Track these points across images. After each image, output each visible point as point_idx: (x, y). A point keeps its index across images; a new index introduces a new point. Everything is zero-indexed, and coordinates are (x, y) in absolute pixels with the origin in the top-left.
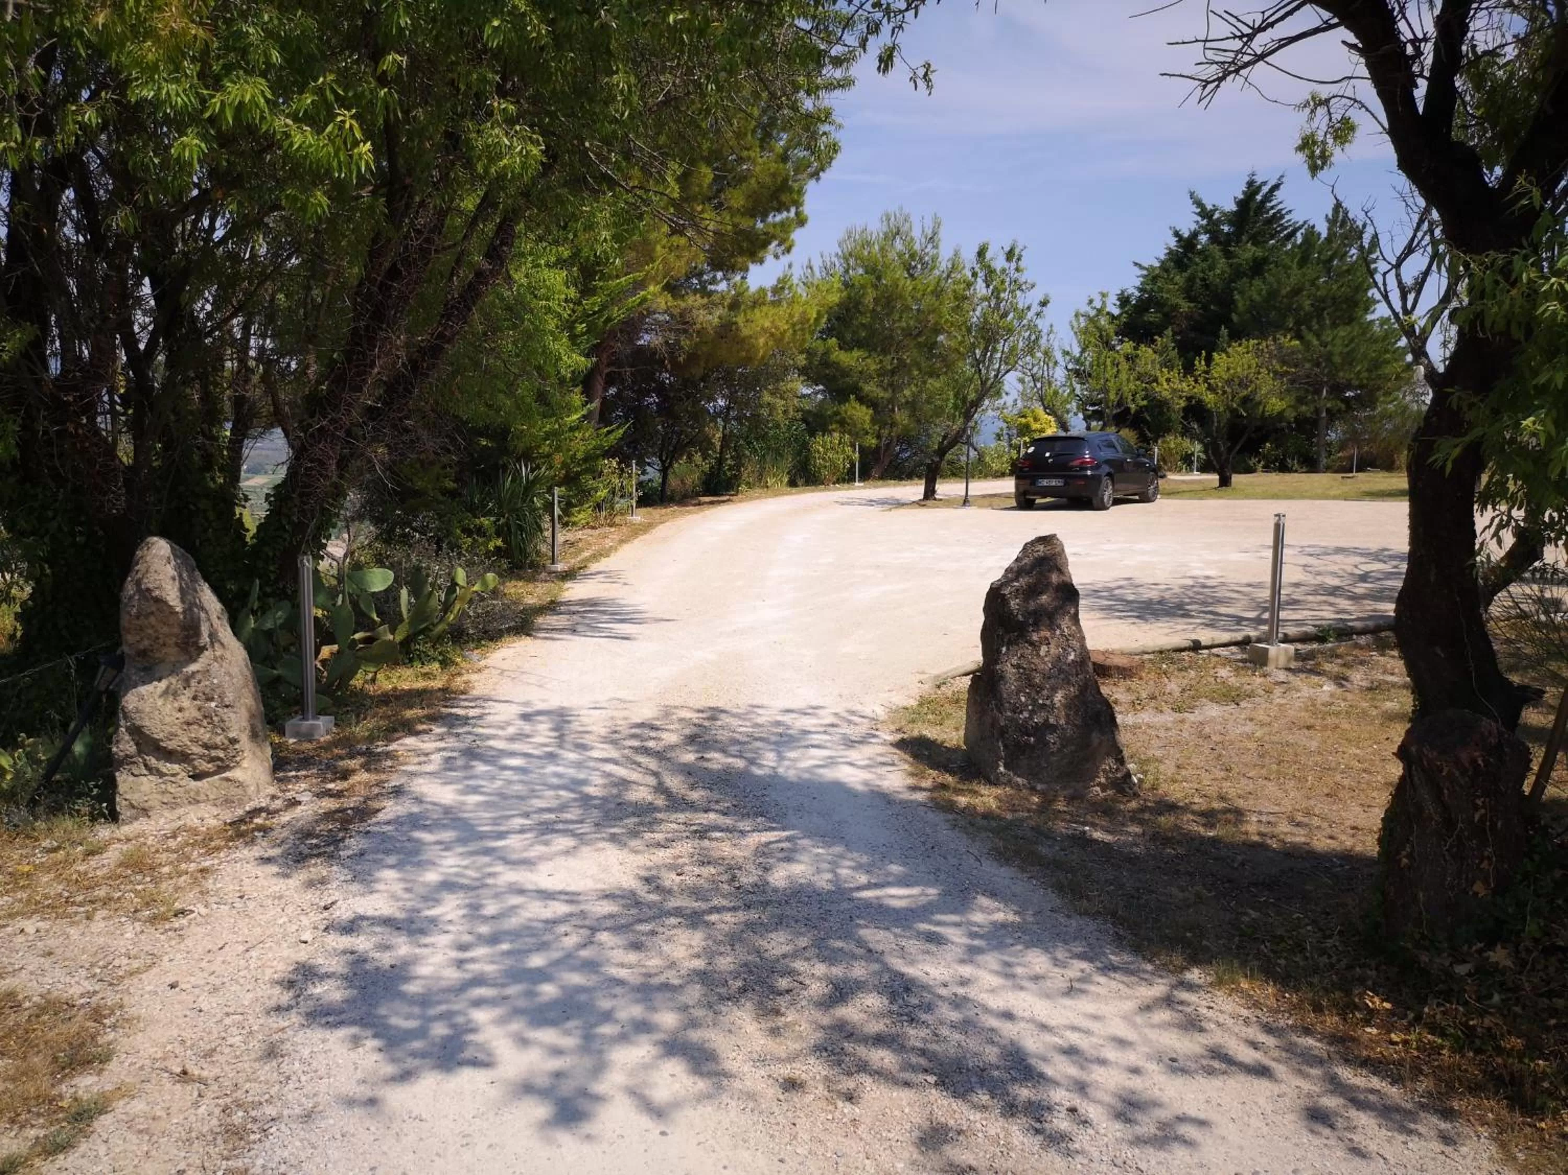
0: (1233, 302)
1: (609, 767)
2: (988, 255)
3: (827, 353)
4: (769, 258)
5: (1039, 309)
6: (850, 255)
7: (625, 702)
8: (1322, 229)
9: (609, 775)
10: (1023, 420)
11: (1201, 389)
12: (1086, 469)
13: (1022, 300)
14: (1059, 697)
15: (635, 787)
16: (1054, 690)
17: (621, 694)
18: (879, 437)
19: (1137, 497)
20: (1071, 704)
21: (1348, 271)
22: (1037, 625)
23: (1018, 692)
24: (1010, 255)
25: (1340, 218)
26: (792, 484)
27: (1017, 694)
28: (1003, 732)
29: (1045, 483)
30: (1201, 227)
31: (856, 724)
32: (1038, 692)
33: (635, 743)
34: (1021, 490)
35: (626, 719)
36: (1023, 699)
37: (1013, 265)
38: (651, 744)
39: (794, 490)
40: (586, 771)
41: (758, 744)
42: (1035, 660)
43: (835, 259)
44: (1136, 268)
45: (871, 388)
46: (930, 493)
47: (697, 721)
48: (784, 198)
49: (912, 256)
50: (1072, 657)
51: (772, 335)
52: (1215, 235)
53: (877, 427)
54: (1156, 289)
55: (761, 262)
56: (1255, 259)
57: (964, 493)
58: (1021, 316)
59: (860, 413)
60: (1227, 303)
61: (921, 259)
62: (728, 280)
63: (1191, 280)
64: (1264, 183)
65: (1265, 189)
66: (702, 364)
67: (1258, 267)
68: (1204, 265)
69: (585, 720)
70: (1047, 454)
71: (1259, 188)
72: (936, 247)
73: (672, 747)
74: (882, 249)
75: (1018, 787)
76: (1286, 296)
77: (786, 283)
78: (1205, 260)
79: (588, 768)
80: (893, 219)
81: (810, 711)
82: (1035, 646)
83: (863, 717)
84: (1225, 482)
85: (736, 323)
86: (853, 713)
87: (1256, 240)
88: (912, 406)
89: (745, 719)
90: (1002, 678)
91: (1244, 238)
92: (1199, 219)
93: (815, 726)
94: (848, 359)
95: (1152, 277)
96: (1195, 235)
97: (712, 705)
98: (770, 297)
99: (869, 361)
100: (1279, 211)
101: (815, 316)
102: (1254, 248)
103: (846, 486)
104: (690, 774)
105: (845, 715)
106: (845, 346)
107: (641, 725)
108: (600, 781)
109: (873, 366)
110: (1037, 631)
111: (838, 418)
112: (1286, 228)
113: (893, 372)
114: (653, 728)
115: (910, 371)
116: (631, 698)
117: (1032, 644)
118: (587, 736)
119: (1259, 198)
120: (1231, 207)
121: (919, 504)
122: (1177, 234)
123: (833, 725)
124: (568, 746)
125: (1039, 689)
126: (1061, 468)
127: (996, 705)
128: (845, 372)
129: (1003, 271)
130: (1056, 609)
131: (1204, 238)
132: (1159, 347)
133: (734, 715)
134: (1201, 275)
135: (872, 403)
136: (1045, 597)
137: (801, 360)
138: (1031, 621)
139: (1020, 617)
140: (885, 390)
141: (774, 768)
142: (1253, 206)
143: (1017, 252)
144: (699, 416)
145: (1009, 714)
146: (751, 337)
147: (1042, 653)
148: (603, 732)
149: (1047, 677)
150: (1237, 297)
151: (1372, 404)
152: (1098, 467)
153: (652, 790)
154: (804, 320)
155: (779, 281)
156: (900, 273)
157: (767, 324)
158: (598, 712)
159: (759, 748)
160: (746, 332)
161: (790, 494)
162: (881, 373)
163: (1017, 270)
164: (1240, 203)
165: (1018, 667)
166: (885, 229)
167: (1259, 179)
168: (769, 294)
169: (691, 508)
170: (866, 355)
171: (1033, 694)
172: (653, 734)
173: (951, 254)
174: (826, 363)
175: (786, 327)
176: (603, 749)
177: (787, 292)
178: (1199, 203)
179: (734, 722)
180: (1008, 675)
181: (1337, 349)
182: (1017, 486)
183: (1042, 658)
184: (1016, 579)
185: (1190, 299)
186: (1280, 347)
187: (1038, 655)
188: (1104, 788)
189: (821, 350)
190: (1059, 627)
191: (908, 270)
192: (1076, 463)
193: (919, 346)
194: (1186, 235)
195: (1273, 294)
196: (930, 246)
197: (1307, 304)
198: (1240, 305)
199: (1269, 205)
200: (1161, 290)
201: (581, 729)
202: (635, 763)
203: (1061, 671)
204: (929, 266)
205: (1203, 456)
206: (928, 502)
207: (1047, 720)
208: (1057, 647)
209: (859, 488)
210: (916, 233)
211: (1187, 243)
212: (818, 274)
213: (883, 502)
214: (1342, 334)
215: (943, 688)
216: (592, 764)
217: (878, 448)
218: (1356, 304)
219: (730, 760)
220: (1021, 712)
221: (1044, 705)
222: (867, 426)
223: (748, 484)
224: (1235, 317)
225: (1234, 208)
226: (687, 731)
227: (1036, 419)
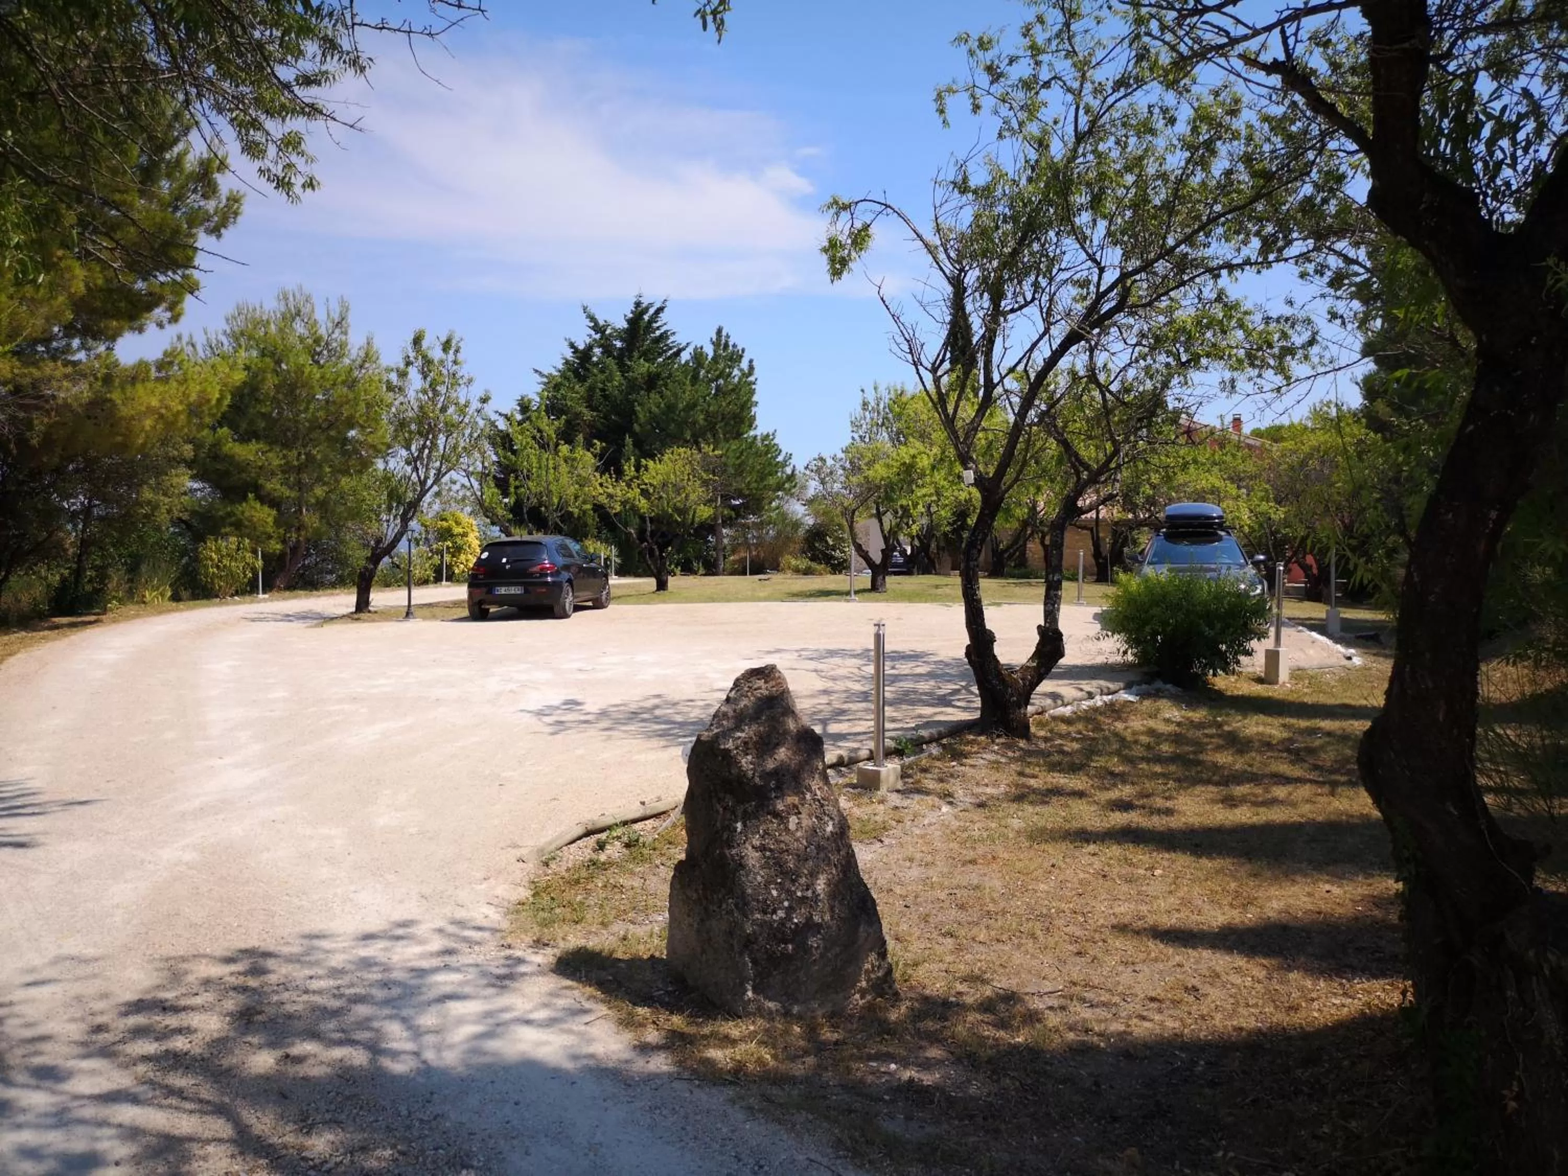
0: (634, 412)
1: (127, 1114)
2: (425, 344)
3: (217, 444)
4: (151, 328)
5: (480, 405)
6: (242, 334)
7: (86, 961)
8: (709, 351)
9: (132, 1133)
10: (445, 524)
11: (634, 493)
12: (547, 575)
13: (462, 394)
14: (821, 885)
15: (195, 1148)
16: (813, 875)
17: (72, 946)
18: (284, 542)
19: (590, 604)
20: (835, 892)
21: (733, 390)
22: (780, 790)
23: (767, 884)
24: (446, 346)
25: (723, 341)
26: (176, 598)
27: (766, 886)
28: (749, 942)
29: (503, 591)
30: (595, 340)
31: (478, 943)
32: (793, 881)
33: (149, 1047)
34: (476, 599)
35: (104, 996)
36: (775, 893)
37: (451, 356)
38: (179, 1043)
39: (181, 605)
40: (80, 1130)
41: (362, 1010)
42: (785, 838)
43: (224, 339)
44: (537, 375)
45: (274, 486)
46: (362, 605)
47: (233, 980)
48: (174, 253)
49: (317, 341)
50: (830, 828)
51: (161, 416)
52: (608, 350)
53: (282, 531)
54: (559, 396)
55: (141, 330)
56: (649, 374)
57: (406, 603)
58: (462, 410)
59: (263, 515)
60: (629, 414)
61: (327, 344)
62: (89, 350)
63: (591, 389)
64: (651, 305)
65: (652, 311)
66: (58, 450)
67: (652, 382)
68: (601, 377)
69: (30, 1012)
70: (504, 560)
71: (646, 310)
72: (345, 333)
73: (220, 1044)
74: (281, 330)
75: (770, 1016)
76: (683, 410)
77: (175, 357)
78: (602, 371)
79: (82, 1122)
80: (291, 299)
81: (400, 932)
82: (781, 818)
83: (479, 929)
84: (662, 586)
85: (110, 400)
86: (460, 923)
87: (648, 356)
88: (322, 506)
89: (311, 964)
90: (742, 866)
91: (636, 354)
92: (593, 333)
93: (422, 956)
94: (247, 452)
95: (553, 386)
96: (590, 348)
97: (243, 946)
98: (153, 373)
99: (270, 455)
100: (666, 332)
101: (217, 396)
102: (647, 365)
103: (247, 598)
104: (285, 1097)
105: (451, 929)
106: (244, 439)
107: (138, 1006)
108: (123, 1150)
109: (275, 460)
110: (782, 796)
111: (233, 519)
112: (671, 348)
113: (299, 469)
114: (165, 1008)
115: (320, 466)
116: (90, 952)
117: (776, 815)
118: (47, 1047)
119: (646, 317)
120: (622, 324)
121: (350, 617)
122: (572, 345)
123: (449, 952)
124: (21, 1078)
125: (791, 876)
126: (519, 574)
127: (736, 905)
128: (242, 467)
129: (442, 362)
130: (801, 767)
131: (597, 351)
132: (598, 451)
133: (291, 959)
134: (600, 386)
135: (273, 502)
136: (782, 750)
137: (188, 450)
138: (772, 784)
139: (757, 780)
140: (291, 488)
141: (417, 1054)
142: (643, 324)
143: (454, 343)
144: (51, 515)
145: (758, 916)
146: (132, 418)
147: (792, 826)
148: (75, 1031)
149: (802, 858)
150: (638, 408)
151: (757, 511)
152: (556, 574)
153: (230, 1149)
154: (204, 400)
155: (166, 354)
156: (305, 359)
157: (155, 403)
158: (45, 990)
159: (368, 1019)
160: (125, 411)
161: (177, 610)
162: (287, 469)
163: (455, 362)
164: (630, 321)
165: (762, 849)
166: (283, 309)
167: (645, 302)
168: (153, 369)
169: (46, 633)
170: (268, 448)
171: (788, 884)
172: (172, 1021)
173: (363, 341)
174: (215, 454)
175: (180, 408)
176: (93, 1072)
177: (176, 368)
178: (592, 318)
179: (299, 973)
180: (751, 862)
181: (731, 461)
182: (471, 595)
183: (793, 834)
184: (738, 728)
185: (590, 407)
186: (706, 455)
187: (787, 829)
188: (863, 994)
189: (210, 440)
190: (809, 789)
191: (313, 357)
192: (536, 569)
193: (330, 439)
194: (581, 347)
195: (671, 408)
196: (337, 331)
197: (701, 418)
198: (641, 416)
199: (655, 325)
200: (564, 397)
201: (28, 1033)
202: (171, 1091)
203: (819, 848)
204: (338, 353)
205: (618, 561)
206: (362, 615)
207: (810, 918)
208: (810, 816)
209: (265, 600)
210: (320, 315)
211: (584, 356)
212: (201, 353)
213: (303, 617)
214: (734, 447)
215: (553, 865)
216: (89, 1112)
217: (282, 555)
218: (742, 422)
219: (338, 1053)
220: (774, 912)
221: (804, 898)
222: (270, 530)
223: (120, 601)
224: (636, 427)
225: (625, 325)
226: (230, 1004)
227: (458, 523)
